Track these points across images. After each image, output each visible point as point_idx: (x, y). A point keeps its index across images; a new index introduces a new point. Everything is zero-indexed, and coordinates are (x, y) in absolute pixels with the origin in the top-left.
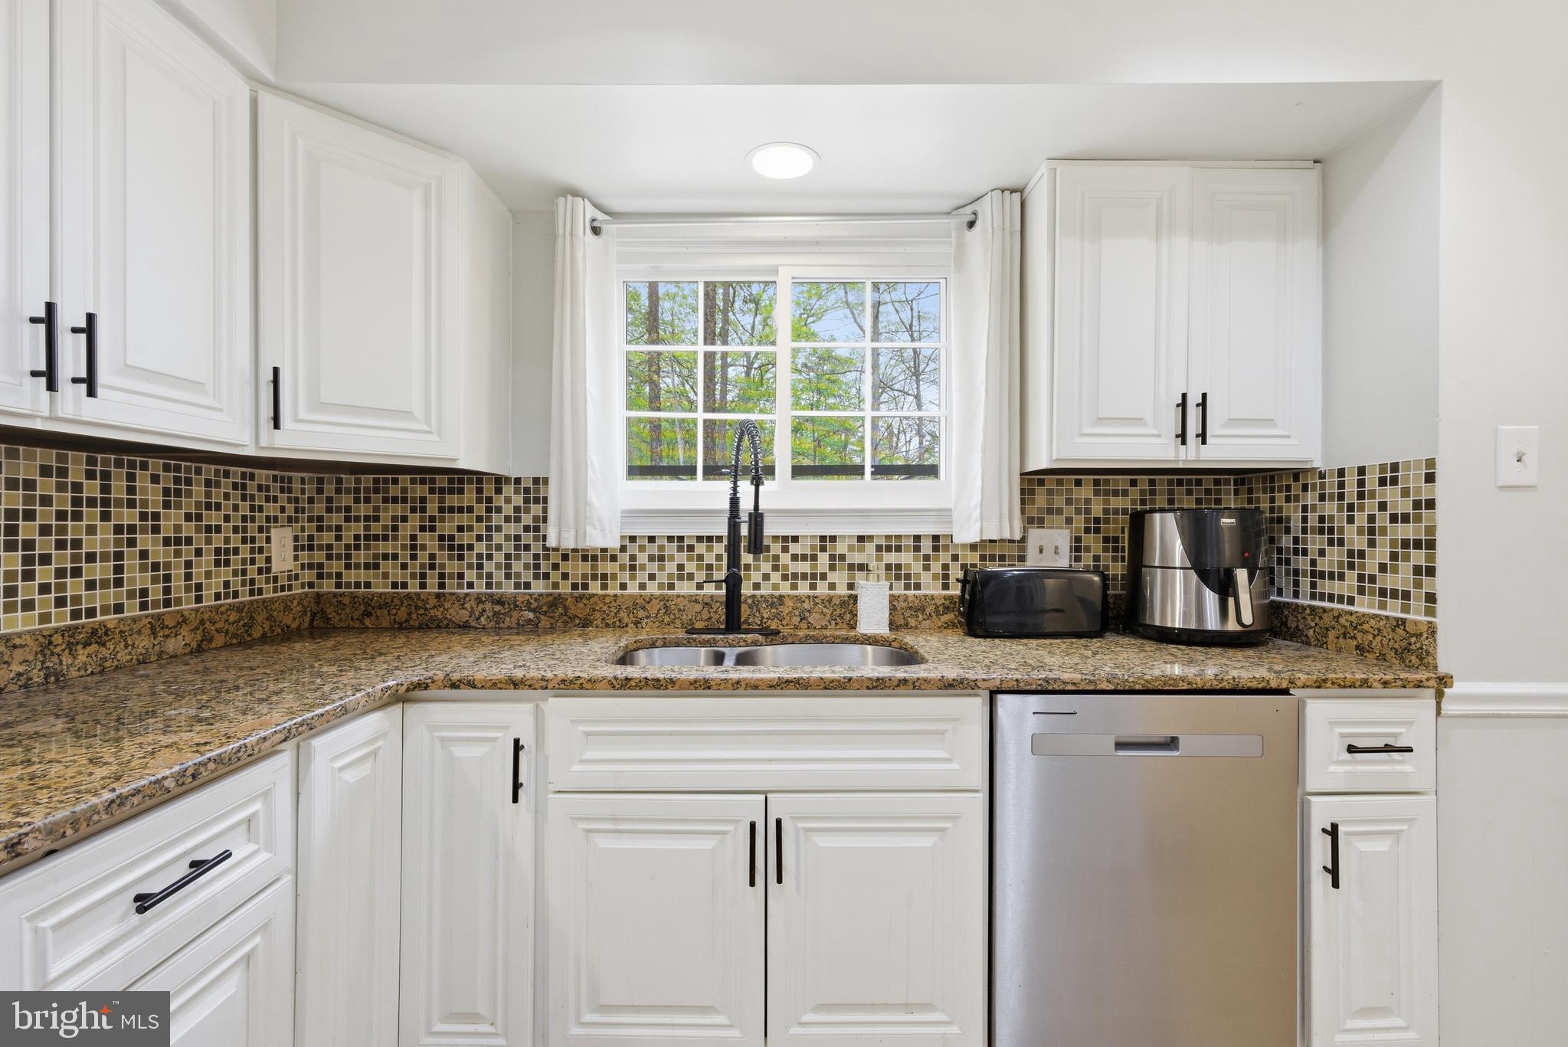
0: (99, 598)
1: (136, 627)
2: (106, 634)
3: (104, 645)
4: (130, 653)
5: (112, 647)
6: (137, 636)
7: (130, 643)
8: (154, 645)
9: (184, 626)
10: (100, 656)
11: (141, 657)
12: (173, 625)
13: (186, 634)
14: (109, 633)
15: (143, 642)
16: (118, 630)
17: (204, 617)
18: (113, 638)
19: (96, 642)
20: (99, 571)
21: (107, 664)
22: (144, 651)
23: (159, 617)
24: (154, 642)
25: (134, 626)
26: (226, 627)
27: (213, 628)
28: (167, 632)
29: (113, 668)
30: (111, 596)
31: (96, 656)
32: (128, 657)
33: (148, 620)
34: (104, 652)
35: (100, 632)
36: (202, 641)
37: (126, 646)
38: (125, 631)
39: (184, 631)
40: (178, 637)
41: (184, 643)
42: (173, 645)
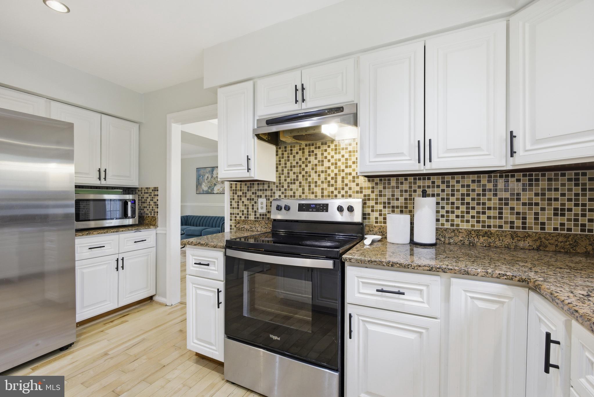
0: (492, 222)
1: (504, 234)
2: (491, 234)
3: (490, 238)
4: (501, 243)
5: (493, 239)
6: (504, 237)
7: (501, 239)
8: (513, 242)
9: (528, 238)
10: (488, 241)
11: (506, 245)
12: (522, 236)
13: (530, 241)
14: (492, 234)
15: (507, 241)
16: (496, 234)
17: (541, 236)
18: (494, 236)
19: (487, 236)
20: (492, 213)
21: (492, 244)
22: (507, 244)
23: (515, 232)
24: (512, 241)
25: (503, 234)
26: (556, 243)
27: (547, 242)
28: (519, 239)
29: (494, 246)
30: (498, 222)
31: (487, 241)
32: (501, 244)
33: (509, 233)
34: (490, 240)
35: (488, 233)
36: (540, 246)
37: (499, 240)
38: (499, 235)
39: (529, 240)
40: (525, 242)
41: (528, 245)
42: (521, 244)
